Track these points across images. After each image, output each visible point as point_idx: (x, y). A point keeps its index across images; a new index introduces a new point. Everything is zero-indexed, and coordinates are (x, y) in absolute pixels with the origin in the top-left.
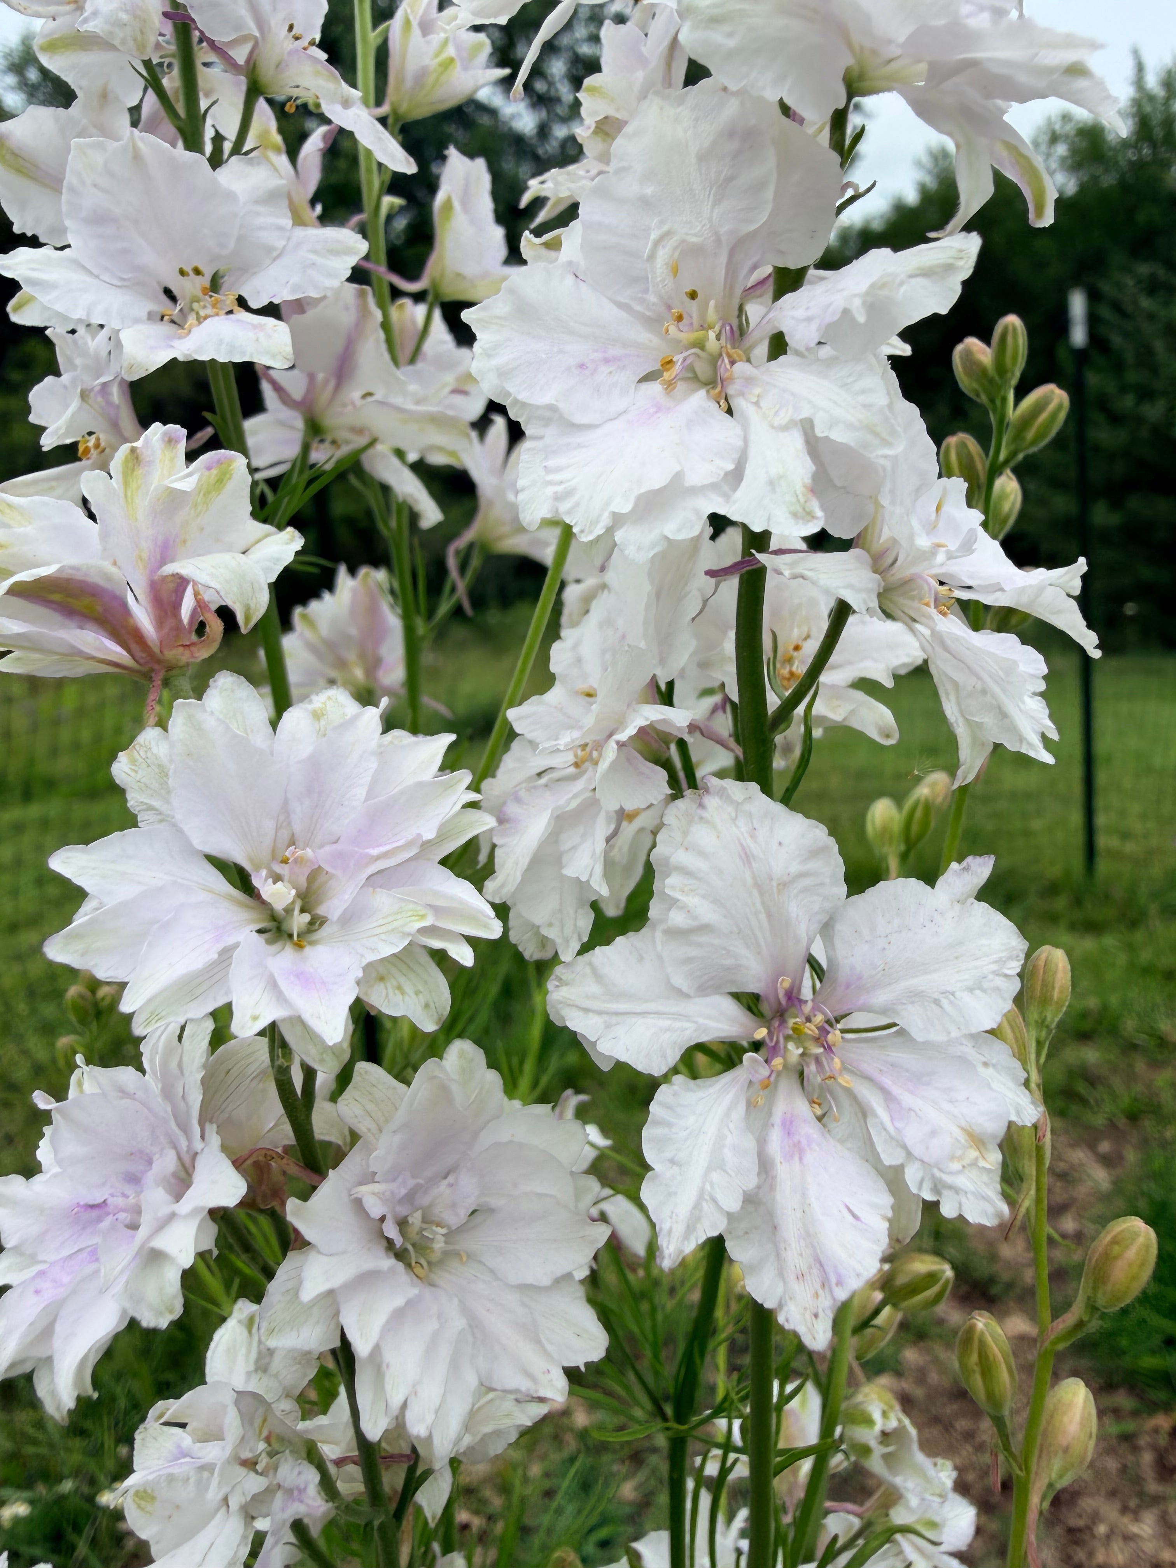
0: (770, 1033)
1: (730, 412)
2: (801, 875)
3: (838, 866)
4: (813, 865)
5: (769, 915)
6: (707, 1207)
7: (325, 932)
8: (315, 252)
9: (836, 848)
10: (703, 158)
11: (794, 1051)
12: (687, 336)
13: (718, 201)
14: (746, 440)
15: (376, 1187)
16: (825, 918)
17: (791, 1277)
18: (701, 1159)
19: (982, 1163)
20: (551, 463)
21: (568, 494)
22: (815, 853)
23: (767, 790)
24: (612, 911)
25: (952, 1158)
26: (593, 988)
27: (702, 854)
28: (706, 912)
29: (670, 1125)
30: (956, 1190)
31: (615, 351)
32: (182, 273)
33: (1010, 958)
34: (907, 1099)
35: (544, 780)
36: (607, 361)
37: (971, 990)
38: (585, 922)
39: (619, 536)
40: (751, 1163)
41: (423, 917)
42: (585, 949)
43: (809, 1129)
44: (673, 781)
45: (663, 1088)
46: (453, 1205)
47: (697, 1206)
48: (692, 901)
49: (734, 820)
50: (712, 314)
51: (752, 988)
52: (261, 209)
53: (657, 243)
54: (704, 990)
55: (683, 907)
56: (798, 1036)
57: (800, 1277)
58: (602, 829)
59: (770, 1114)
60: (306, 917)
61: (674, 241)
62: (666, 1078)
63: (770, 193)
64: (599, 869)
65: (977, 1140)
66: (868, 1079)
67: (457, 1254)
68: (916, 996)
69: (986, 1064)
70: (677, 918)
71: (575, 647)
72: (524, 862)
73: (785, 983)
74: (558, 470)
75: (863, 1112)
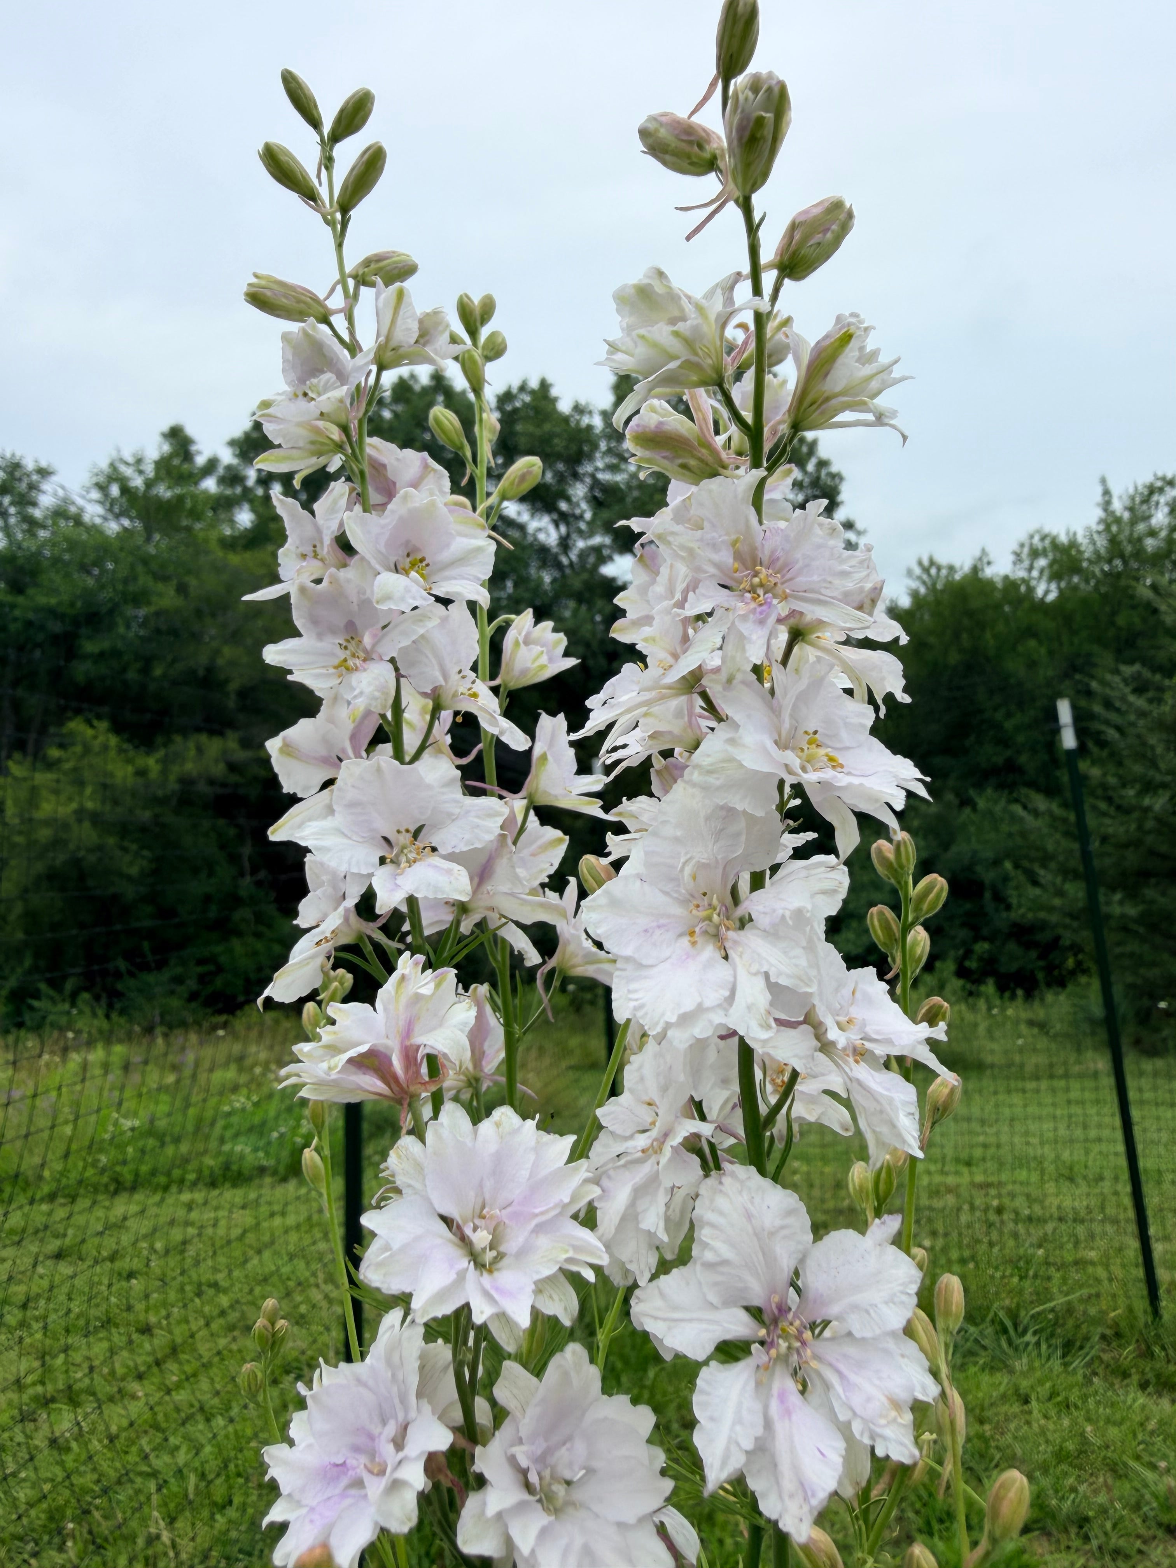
0: (768, 1333)
1: (726, 958)
2: (782, 1227)
3: (806, 1221)
4: (791, 1220)
5: (764, 1254)
6: (733, 1448)
7: (505, 1262)
8: (478, 817)
9: (804, 1209)
10: (708, 819)
11: (783, 1345)
12: (703, 914)
13: (715, 842)
14: (735, 977)
15: (524, 1448)
16: (800, 1256)
17: (786, 1498)
18: (729, 1415)
19: (900, 1420)
20: (633, 986)
21: (641, 1007)
22: (790, 1212)
23: (762, 1172)
24: (669, 1256)
25: (881, 1416)
26: (659, 1303)
27: (721, 1213)
28: (726, 1252)
29: (708, 1394)
30: (884, 1438)
31: (663, 921)
32: (399, 832)
33: (911, 1282)
34: (853, 1377)
35: (622, 1162)
36: (659, 927)
37: (886, 1303)
38: (653, 1261)
39: (670, 1033)
40: (760, 1421)
41: (567, 1251)
42: (654, 1277)
43: (794, 1398)
44: (705, 1166)
45: (704, 1369)
46: (570, 1465)
47: (727, 1449)
48: (718, 1244)
49: (740, 1192)
50: (715, 902)
51: (757, 1302)
52: (444, 790)
53: (685, 864)
54: (727, 1303)
55: (713, 1249)
56: (785, 1336)
57: (791, 1496)
58: (662, 1198)
59: (770, 1389)
60: (494, 1253)
61: (693, 862)
62: (706, 1363)
63: (743, 838)
64: (662, 1225)
65: (896, 1404)
66: (831, 1365)
67: (573, 1504)
68: (855, 1308)
69: (903, 1356)
70: (709, 1256)
71: (640, 1067)
72: (616, 1220)
73: (776, 1299)
74: (636, 991)
75: (827, 1387)
